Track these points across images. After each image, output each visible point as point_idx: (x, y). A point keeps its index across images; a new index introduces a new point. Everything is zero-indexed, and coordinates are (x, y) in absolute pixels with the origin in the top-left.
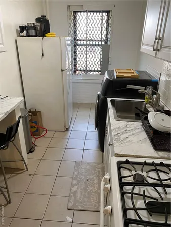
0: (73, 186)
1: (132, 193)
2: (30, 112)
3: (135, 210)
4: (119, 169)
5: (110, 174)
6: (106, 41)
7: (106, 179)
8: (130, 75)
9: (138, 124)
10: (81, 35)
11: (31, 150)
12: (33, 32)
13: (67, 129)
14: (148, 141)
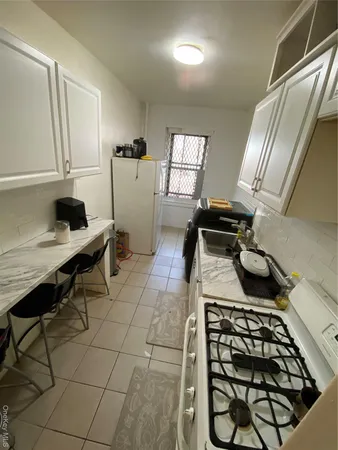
0: (154, 317)
1: (218, 343)
2: (118, 232)
3: (221, 362)
4: (206, 312)
5: (196, 316)
6: (202, 167)
7: (191, 320)
8: (224, 206)
9: (228, 261)
10: (176, 158)
11: (114, 274)
12: (129, 153)
13: (153, 254)
14: (238, 282)
